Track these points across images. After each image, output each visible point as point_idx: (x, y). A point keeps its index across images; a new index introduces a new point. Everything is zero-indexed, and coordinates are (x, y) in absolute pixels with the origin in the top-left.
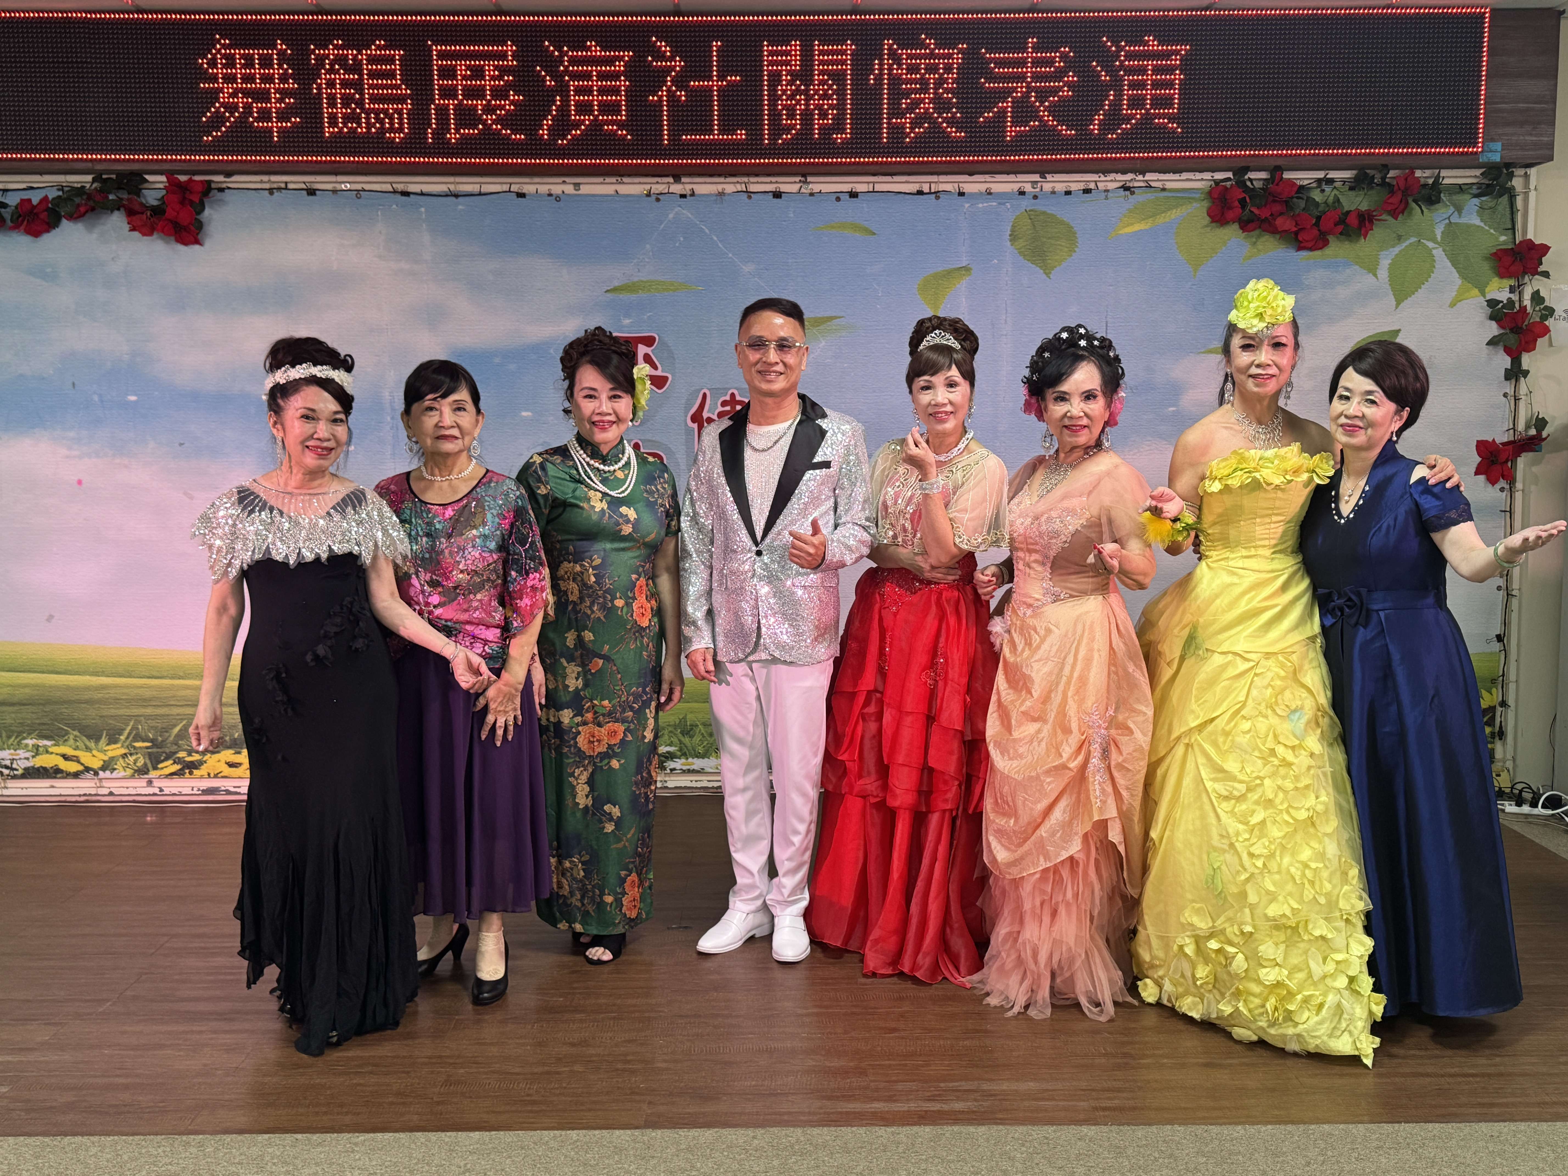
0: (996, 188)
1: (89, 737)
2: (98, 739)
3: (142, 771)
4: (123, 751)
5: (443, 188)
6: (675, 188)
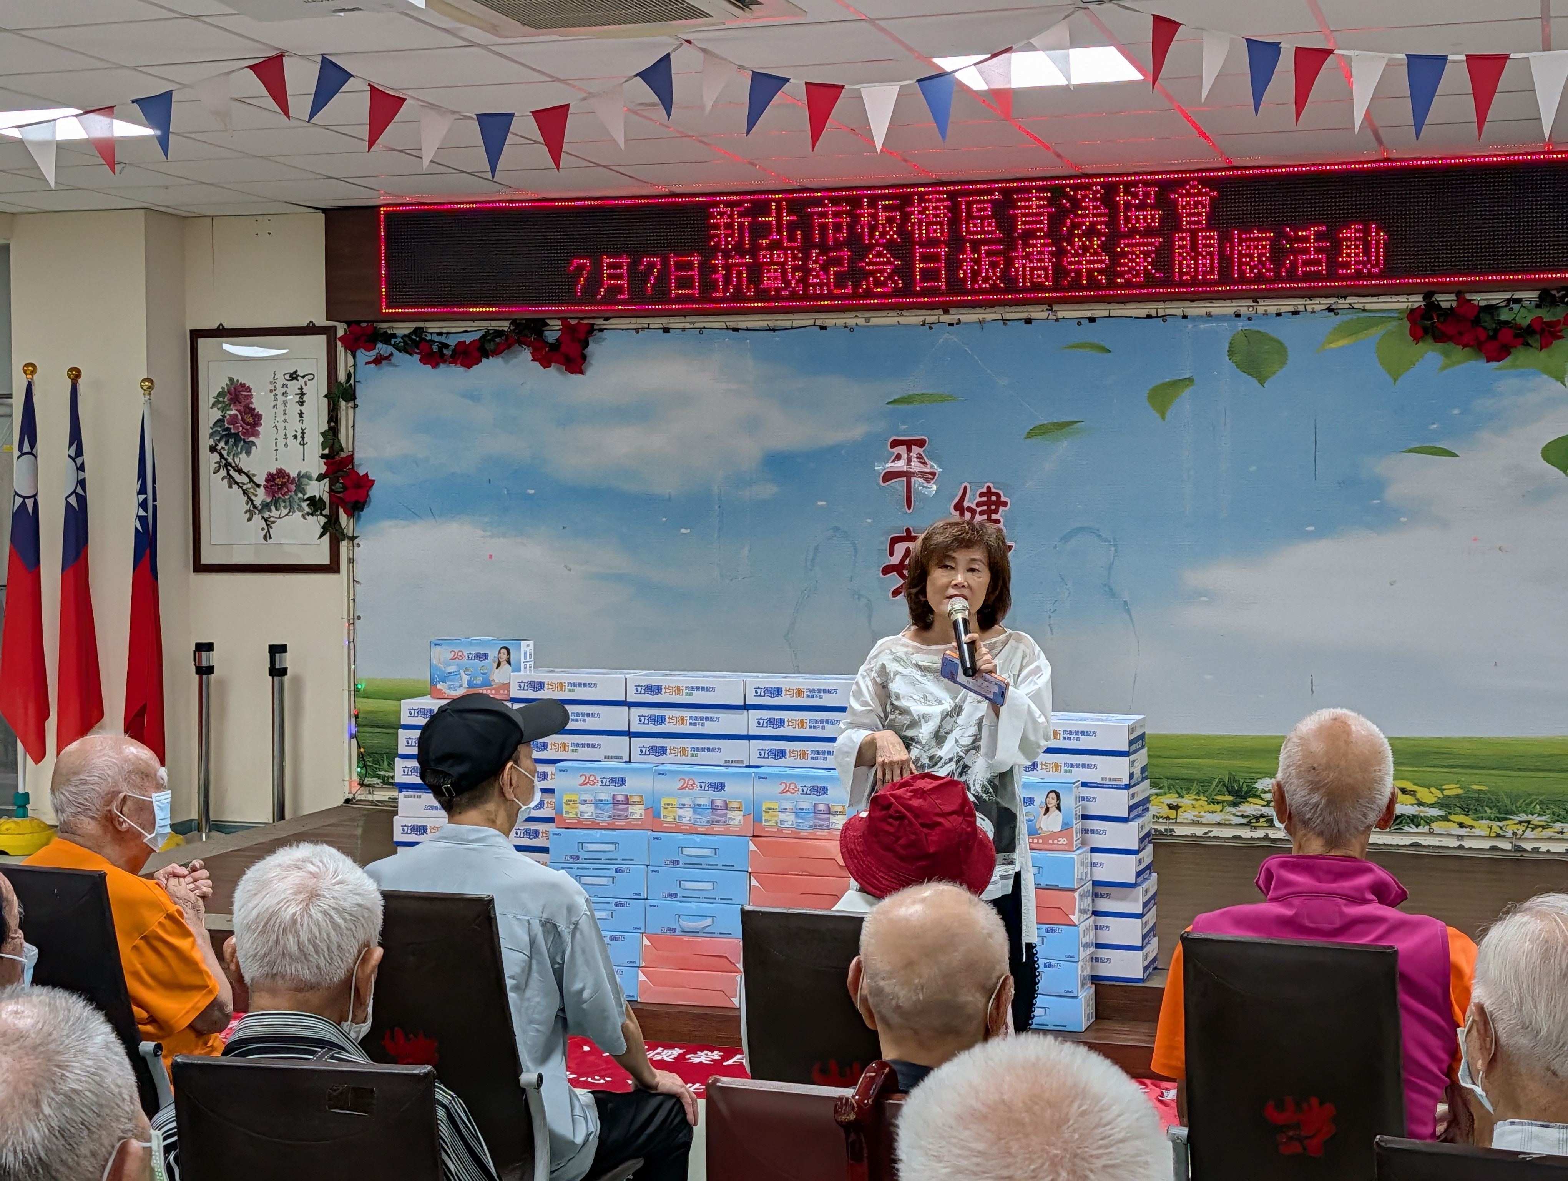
0: (1215, 312)
5: (764, 324)
6: (944, 319)
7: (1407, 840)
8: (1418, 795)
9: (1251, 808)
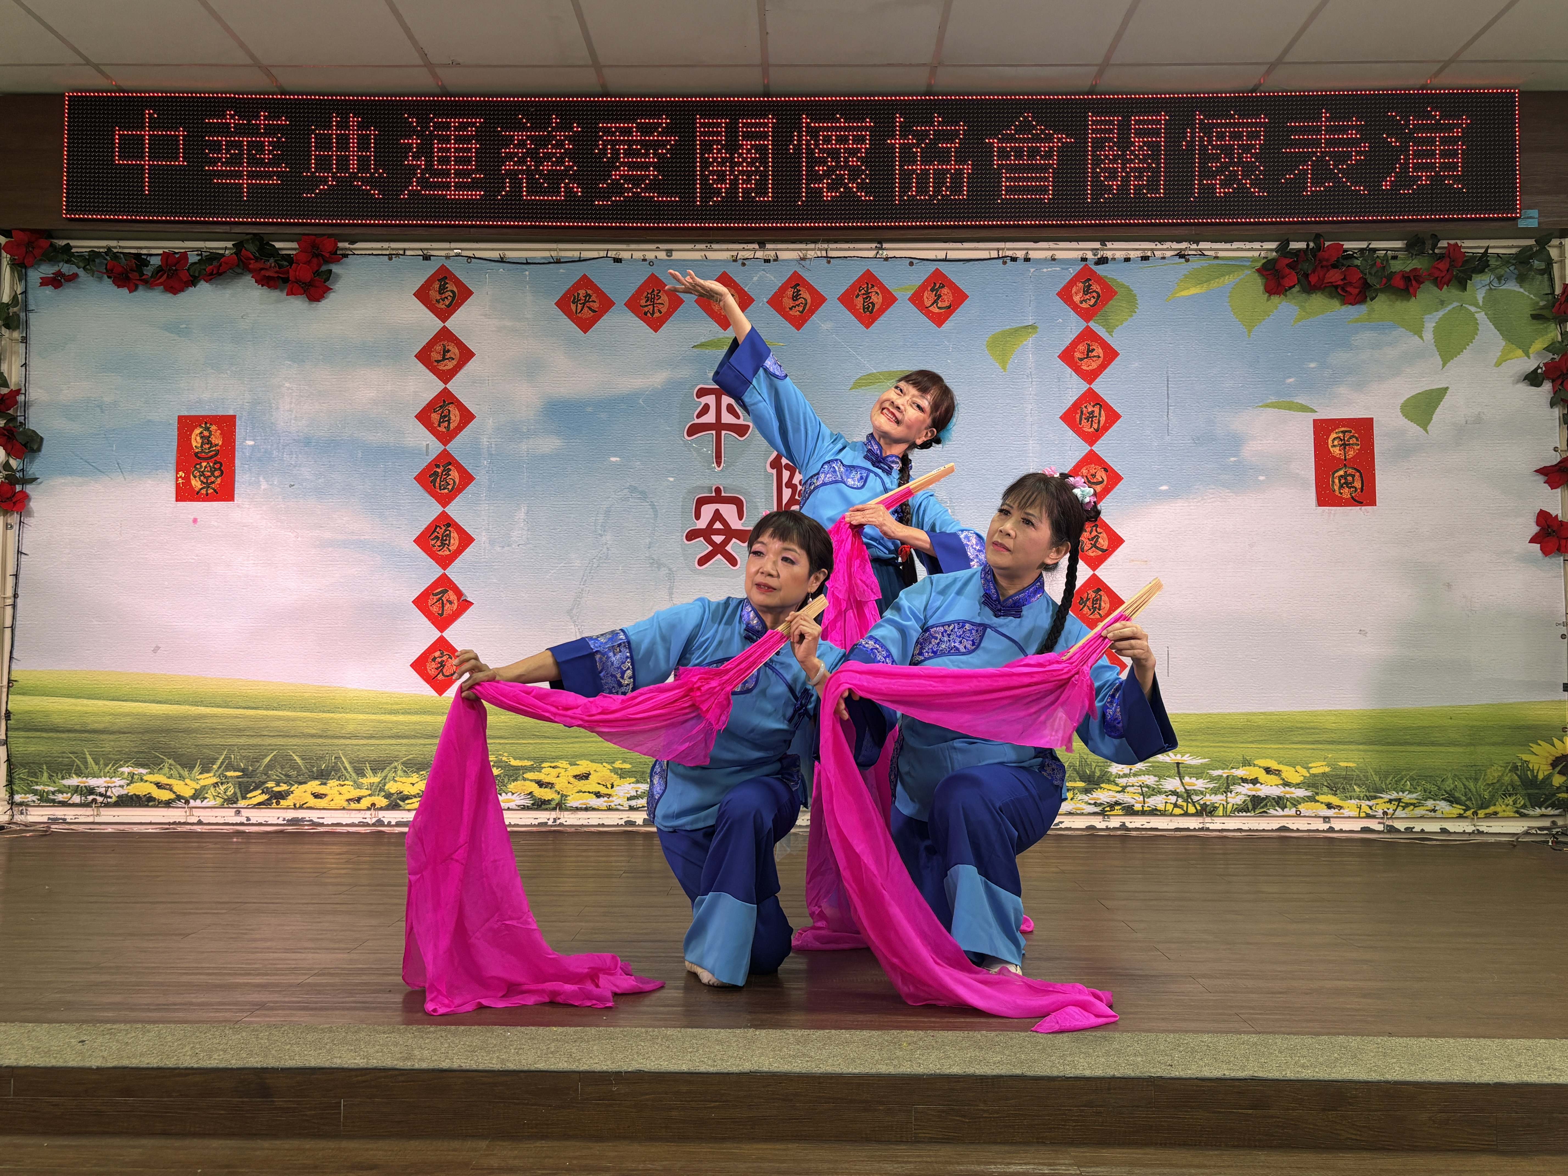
0: (1059, 255)
1: (183, 766)
2: (191, 768)
3: (231, 801)
4: (215, 780)
5: (546, 254)
6: (760, 254)
7: (1274, 824)
8: (1284, 775)
9: (1104, 795)
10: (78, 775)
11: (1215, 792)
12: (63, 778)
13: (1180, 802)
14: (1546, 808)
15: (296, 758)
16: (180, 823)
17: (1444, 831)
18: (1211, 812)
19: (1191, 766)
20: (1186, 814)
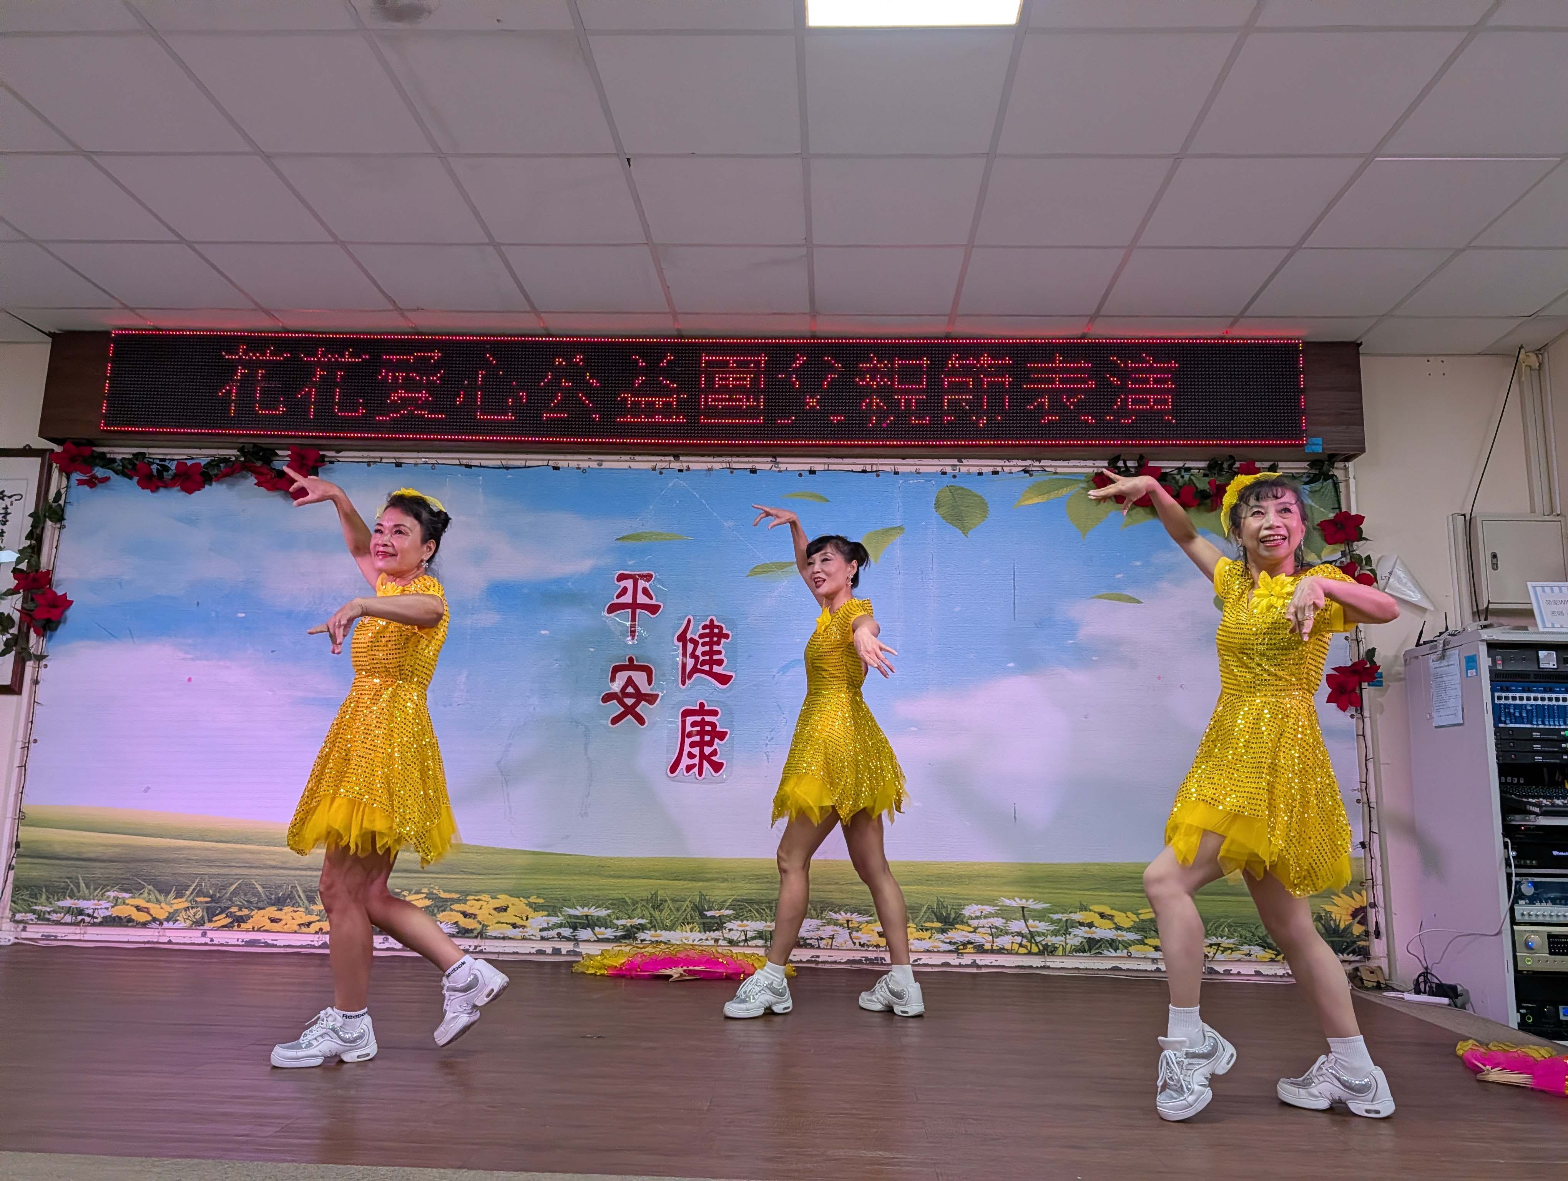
0: (924, 469)
1: (160, 891)
2: (167, 894)
3: (199, 923)
4: (187, 904)
5: (498, 463)
6: (673, 465)
7: (1108, 964)
8: (1116, 920)
9: (958, 935)
10: (71, 898)
11: (1055, 933)
12: (58, 900)
13: (1025, 942)
14: (1348, 954)
15: (257, 886)
16: (153, 942)
17: (1258, 973)
18: (1052, 952)
19: (1035, 910)
20: (1030, 953)
